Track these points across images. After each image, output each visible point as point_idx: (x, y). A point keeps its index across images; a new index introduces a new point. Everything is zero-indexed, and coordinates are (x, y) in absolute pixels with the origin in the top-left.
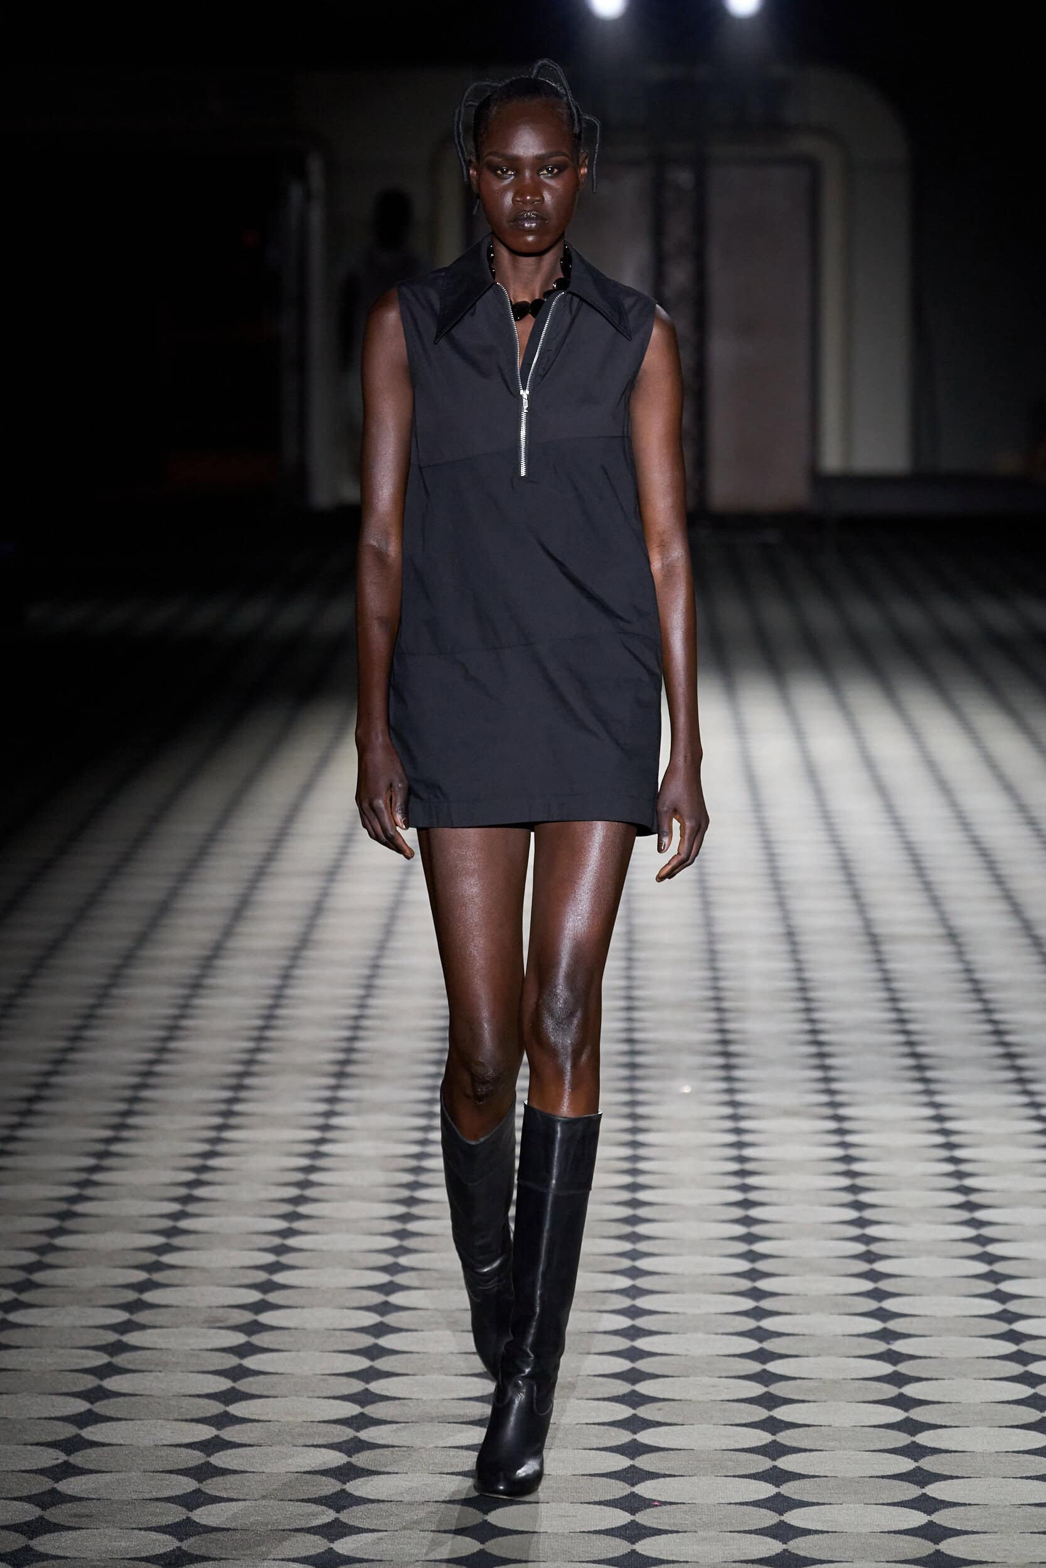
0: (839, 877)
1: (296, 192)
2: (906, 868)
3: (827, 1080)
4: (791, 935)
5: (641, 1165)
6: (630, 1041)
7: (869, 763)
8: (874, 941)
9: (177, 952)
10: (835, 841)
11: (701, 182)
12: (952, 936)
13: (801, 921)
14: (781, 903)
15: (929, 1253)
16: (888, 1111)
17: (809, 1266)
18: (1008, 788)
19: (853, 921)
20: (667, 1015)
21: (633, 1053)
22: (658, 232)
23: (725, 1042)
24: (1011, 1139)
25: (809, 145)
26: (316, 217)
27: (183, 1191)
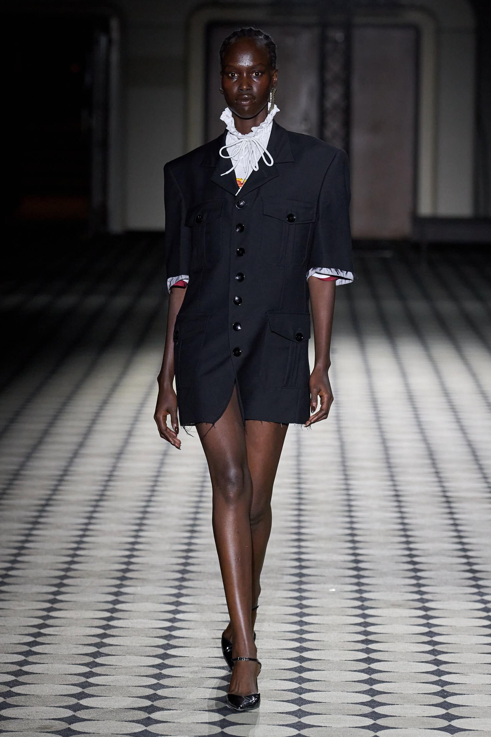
1: (103, 40)
3: (419, 585)
4: (397, 496)
5: (306, 636)
6: (299, 560)
7: (446, 393)
8: (448, 501)
9: (24, 502)
10: (425, 440)
11: (348, 39)
13: (403, 488)
14: (392, 477)
15: (480, 692)
16: (455, 605)
17: (407, 699)
19: (437, 489)
20: (322, 544)
21: (301, 567)
22: (322, 68)
23: (357, 562)
25: (414, 17)
26: (115, 57)
27: (26, 648)
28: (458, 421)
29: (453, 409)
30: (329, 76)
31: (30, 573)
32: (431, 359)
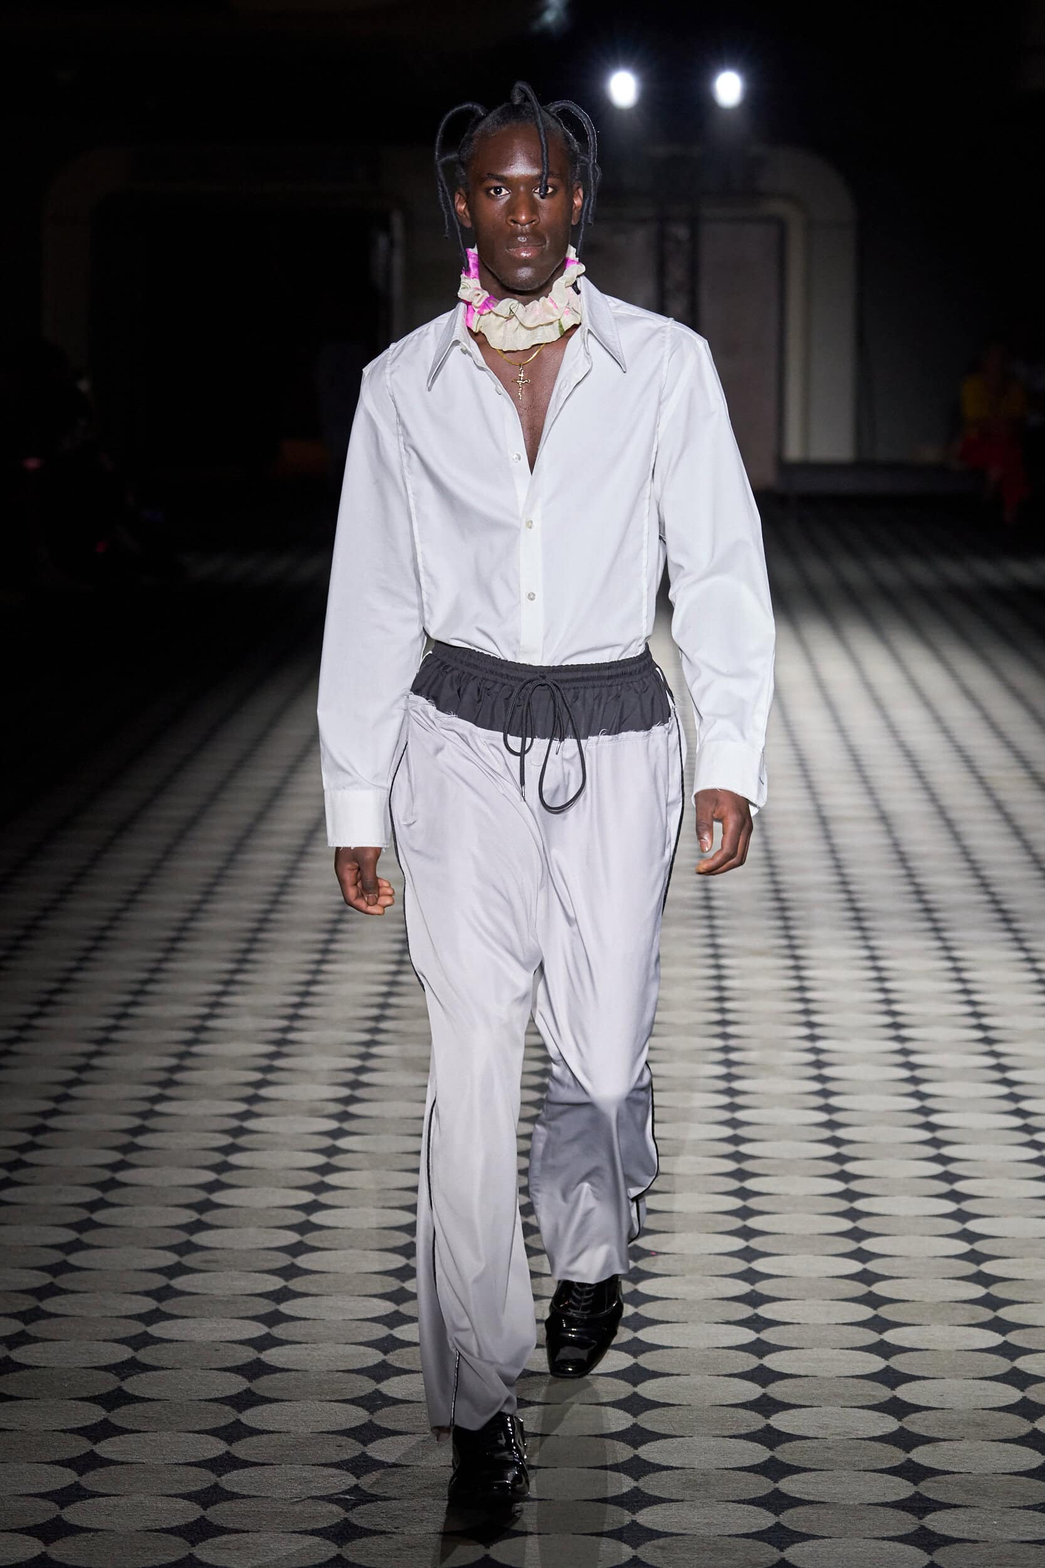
0: (796, 772)
1: (382, 242)
7: (820, 685)
8: (823, 821)
11: (694, 237)
12: (884, 818)
18: (927, 704)
19: (808, 806)
22: (661, 273)
24: (928, 975)
25: (776, 207)
26: (398, 260)
27: (290, 1011)
28: (836, 719)
30: (669, 284)
31: (296, 916)
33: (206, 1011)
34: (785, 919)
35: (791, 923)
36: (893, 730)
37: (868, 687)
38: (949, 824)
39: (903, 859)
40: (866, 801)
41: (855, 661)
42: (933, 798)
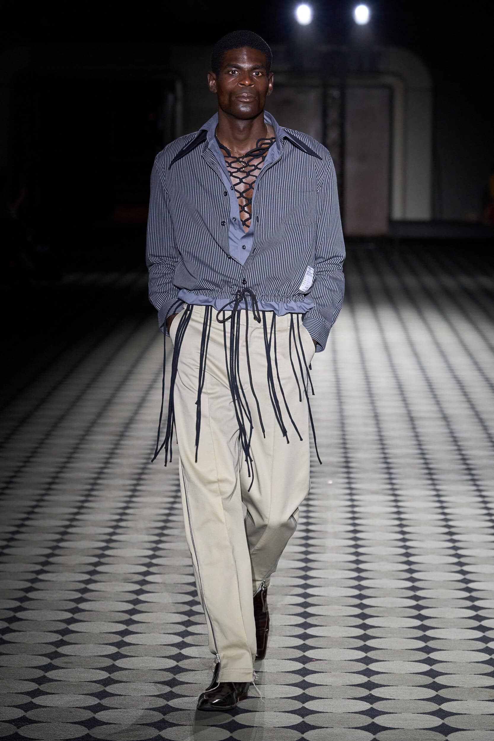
0: (397, 392)
1: (171, 97)
2: (426, 389)
3: (390, 479)
5: (311, 514)
7: (411, 344)
8: (412, 420)
9: (114, 421)
10: (396, 377)
11: (343, 96)
12: (445, 418)
13: (381, 411)
14: (372, 403)
16: (416, 492)
19: (403, 411)
22: (325, 116)
23: (347, 462)
24: (469, 505)
25: (389, 80)
26: (179, 108)
27: (114, 524)
29: (416, 355)
30: (329, 122)
31: (118, 470)
32: (401, 319)
33: (67, 523)
34: (390, 473)
35: (393, 476)
36: (451, 369)
37: (438, 345)
38: (481, 421)
39: (455, 440)
40: (435, 408)
41: (430, 331)
42: (473, 406)
